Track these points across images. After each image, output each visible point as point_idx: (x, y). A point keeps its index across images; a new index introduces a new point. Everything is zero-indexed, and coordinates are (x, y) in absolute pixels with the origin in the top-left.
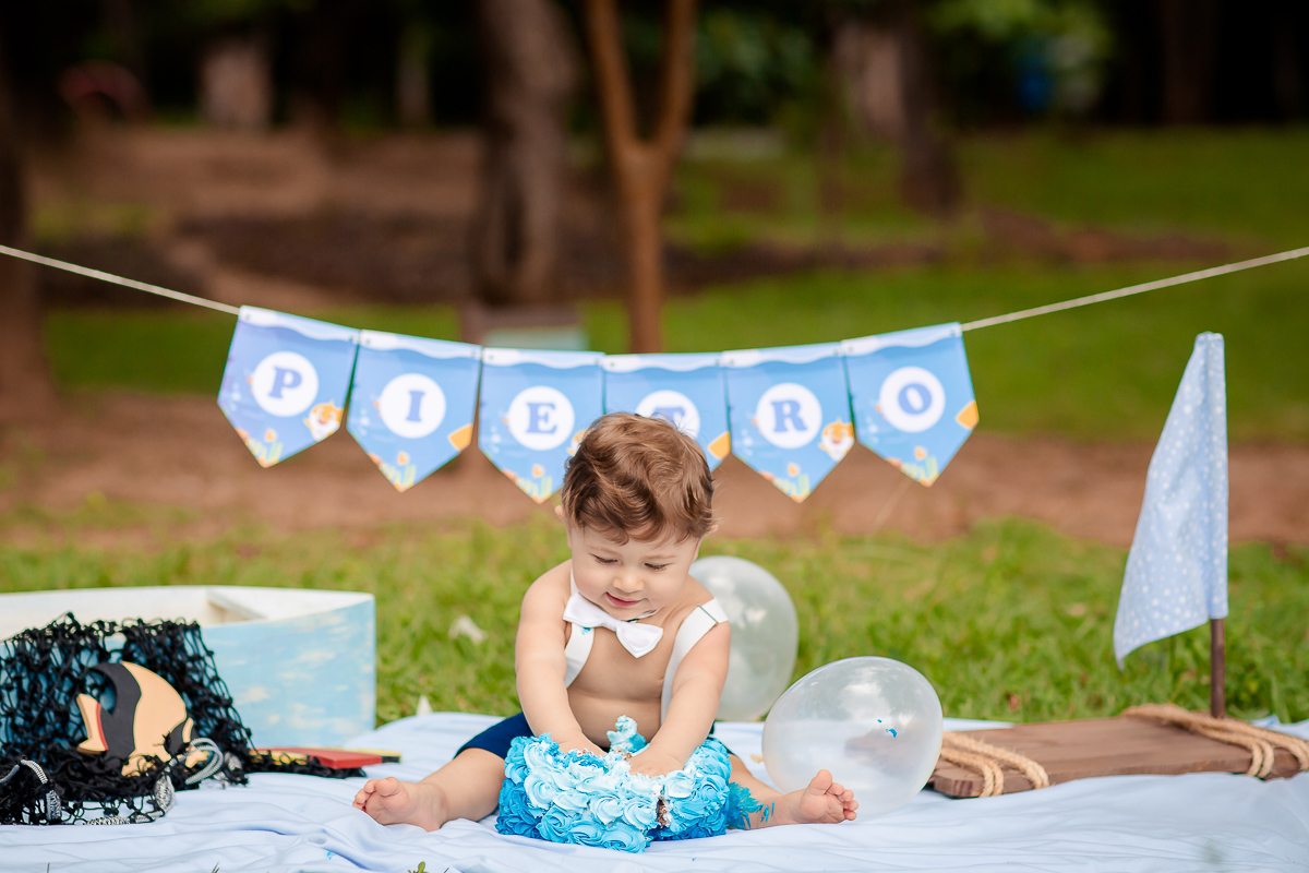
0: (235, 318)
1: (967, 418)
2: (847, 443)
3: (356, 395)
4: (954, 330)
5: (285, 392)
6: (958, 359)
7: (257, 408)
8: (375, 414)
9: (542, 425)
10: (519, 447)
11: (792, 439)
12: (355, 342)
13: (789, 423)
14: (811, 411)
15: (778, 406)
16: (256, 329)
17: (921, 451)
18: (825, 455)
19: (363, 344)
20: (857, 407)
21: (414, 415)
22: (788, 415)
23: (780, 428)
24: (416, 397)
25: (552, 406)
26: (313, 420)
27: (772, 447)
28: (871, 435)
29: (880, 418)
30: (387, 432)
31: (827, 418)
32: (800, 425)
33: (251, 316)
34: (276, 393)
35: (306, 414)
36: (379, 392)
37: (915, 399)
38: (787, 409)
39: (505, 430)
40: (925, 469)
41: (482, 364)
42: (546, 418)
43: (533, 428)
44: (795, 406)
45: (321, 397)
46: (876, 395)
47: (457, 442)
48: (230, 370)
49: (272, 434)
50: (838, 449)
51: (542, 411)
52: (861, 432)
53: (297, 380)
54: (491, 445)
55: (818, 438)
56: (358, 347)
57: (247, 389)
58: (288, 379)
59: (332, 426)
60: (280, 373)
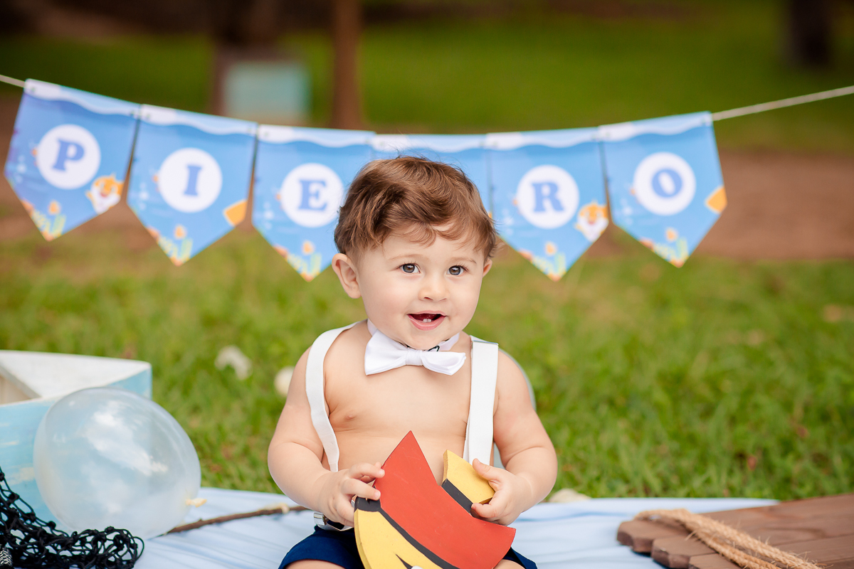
0: (20, 91)
1: (716, 201)
2: (601, 224)
3: (136, 169)
4: (704, 119)
5: (69, 165)
6: (708, 146)
7: (41, 180)
8: (154, 188)
9: (313, 202)
10: (290, 223)
11: (550, 219)
12: (135, 117)
13: (547, 204)
14: (569, 191)
15: (537, 187)
16: (41, 102)
17: (671, 233)
18: (580, 235)
19: (143, 118)
20: (613, 189)
21: (191, 190)
22: (547, 196)
23: (539, 208)
24: (194, 171)
25: (323, 183)
26: (95, 193)
27: (530, 227)
28: (625, 217)
29: (634, 201)
30: (164, 206)
31: (584, 199)
32: (558, 206)
33: (37, 89)
34: (59, 165)
35: (87, 187)
36: (158, 166)
37: (667, 183)
38: (546, 190)
39: (277, 207)
40: (676, 250)
41: (257, 141)
42: (317, 195)
43: (305, 205)
44: (554, 187)
45: (103, 170)
46: (631, 178)
47: (232, 216)
48: (16, 142)
49: (55, 207)
50: (593, 230)
51: (313, 188)
52: (617, 214)
53: (80, 153)
54: (265, 219)
55: (574, 219)
56: (139, 121)
57: (32, 162)
58: (72, 151)
59: (114, 198)
60: (64, 145)
